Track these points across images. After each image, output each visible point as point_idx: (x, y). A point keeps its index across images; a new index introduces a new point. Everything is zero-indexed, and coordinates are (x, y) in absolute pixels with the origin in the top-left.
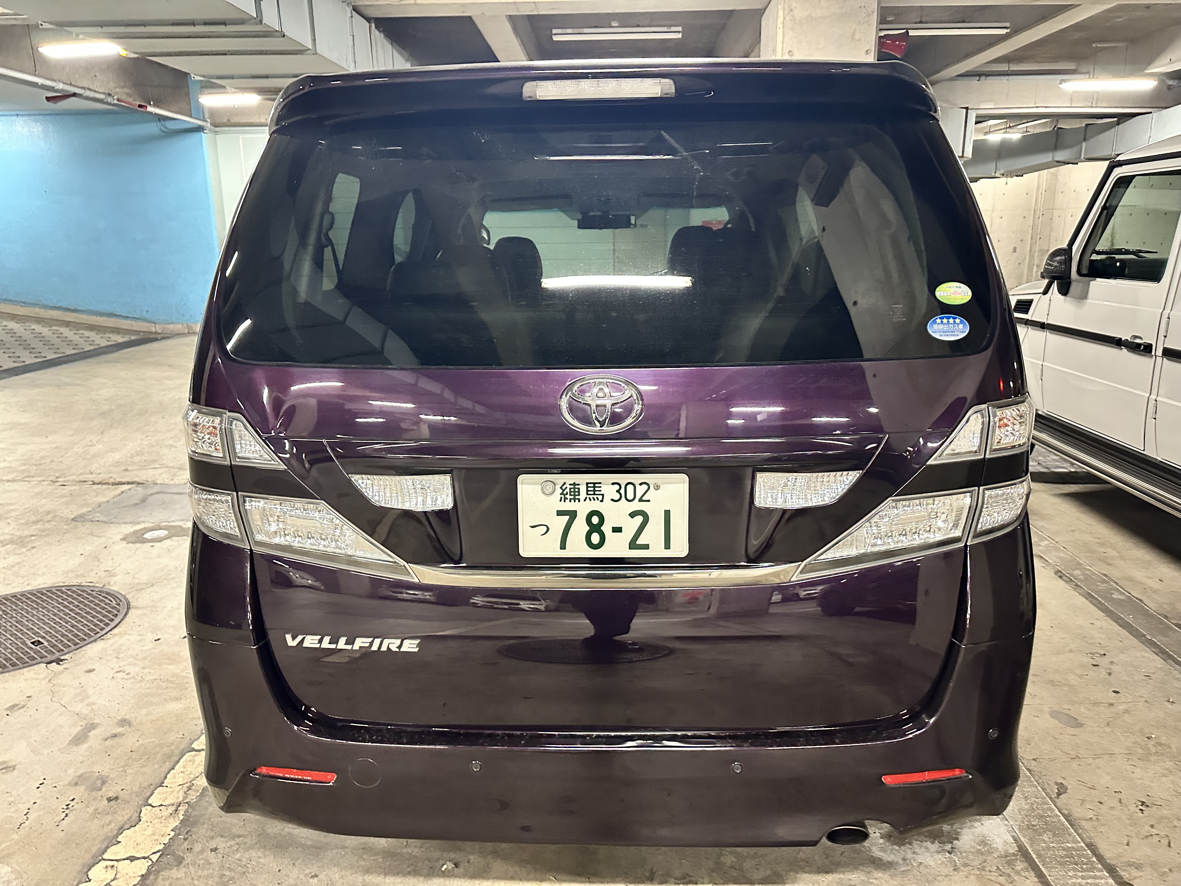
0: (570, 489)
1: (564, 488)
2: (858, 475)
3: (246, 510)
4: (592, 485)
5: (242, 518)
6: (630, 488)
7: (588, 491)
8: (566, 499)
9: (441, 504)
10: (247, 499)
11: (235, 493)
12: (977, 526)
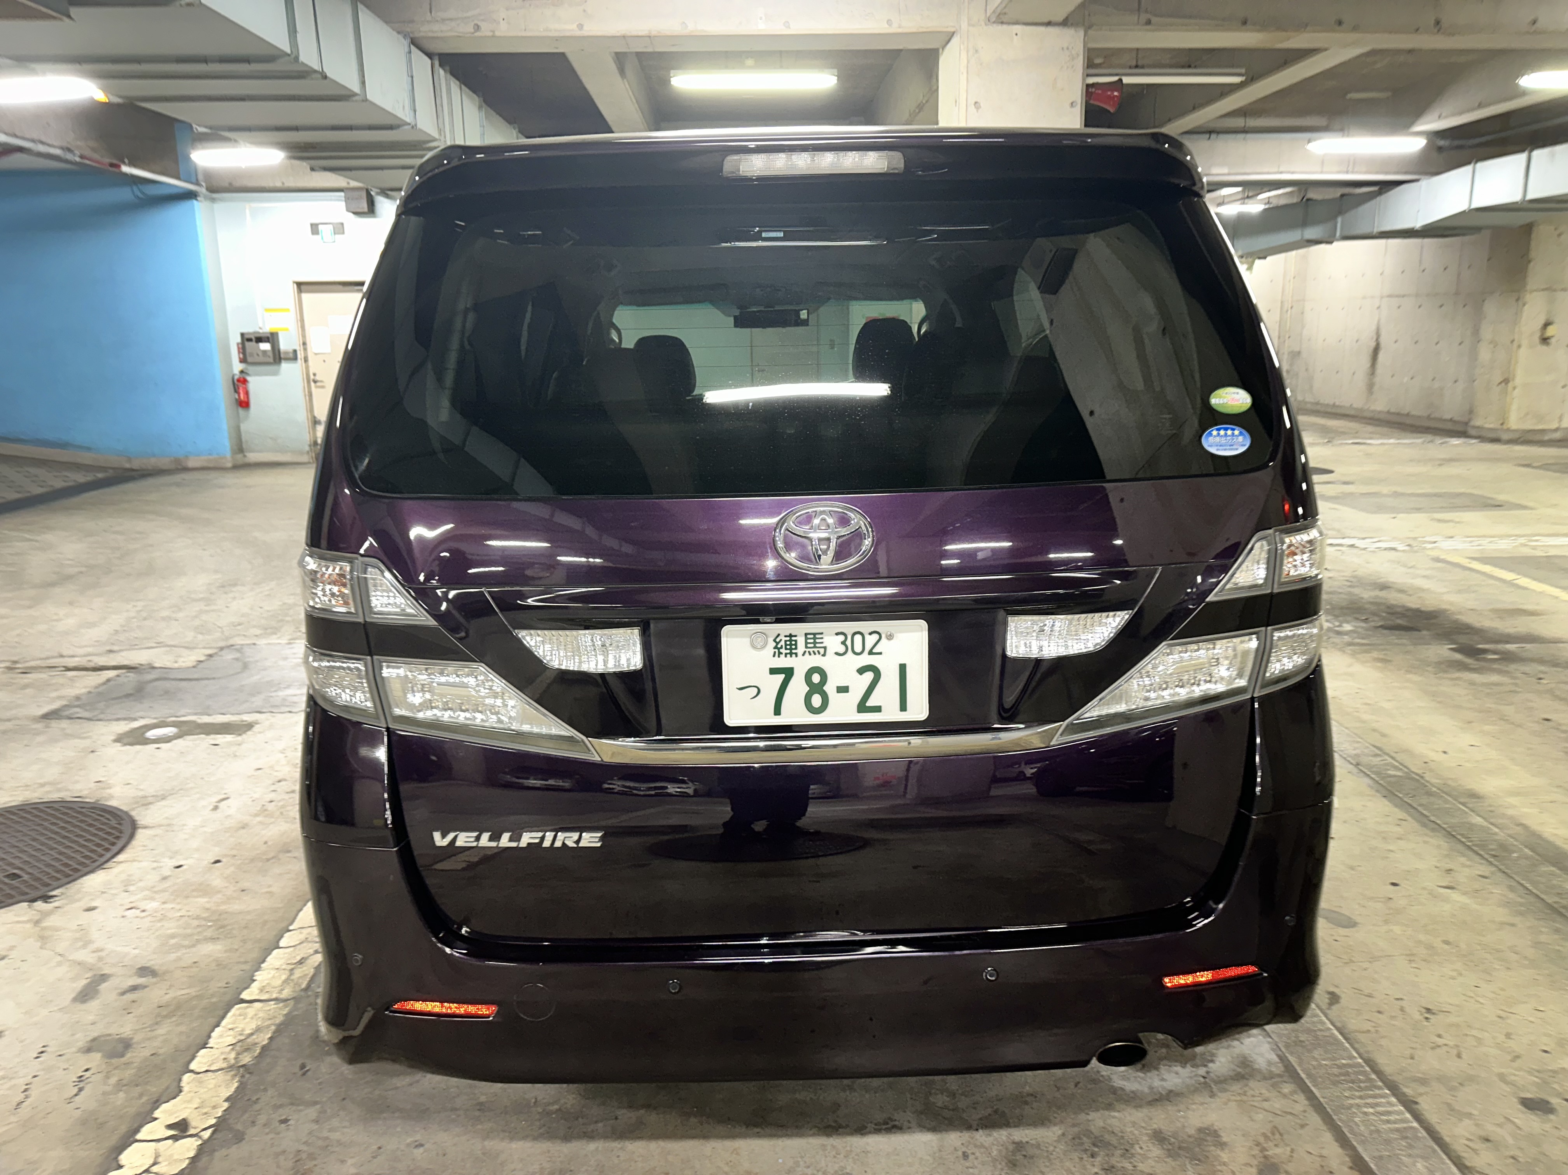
0: (786, 641)
1: (778, 640)
2: (1127, 617)
3: (383, 678)
4: (812, 636)
5: (378, 687)
6: (858, 638)
7: (806, 643)
8: (780, 653)
9: (625, 666)
10: (384, 664)
11: (369, 658)
12: (1265, 672)
